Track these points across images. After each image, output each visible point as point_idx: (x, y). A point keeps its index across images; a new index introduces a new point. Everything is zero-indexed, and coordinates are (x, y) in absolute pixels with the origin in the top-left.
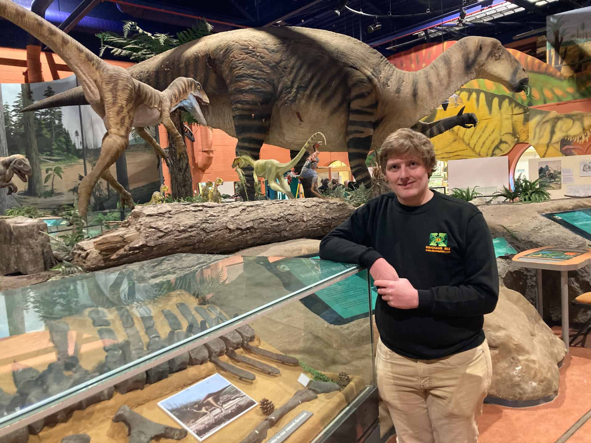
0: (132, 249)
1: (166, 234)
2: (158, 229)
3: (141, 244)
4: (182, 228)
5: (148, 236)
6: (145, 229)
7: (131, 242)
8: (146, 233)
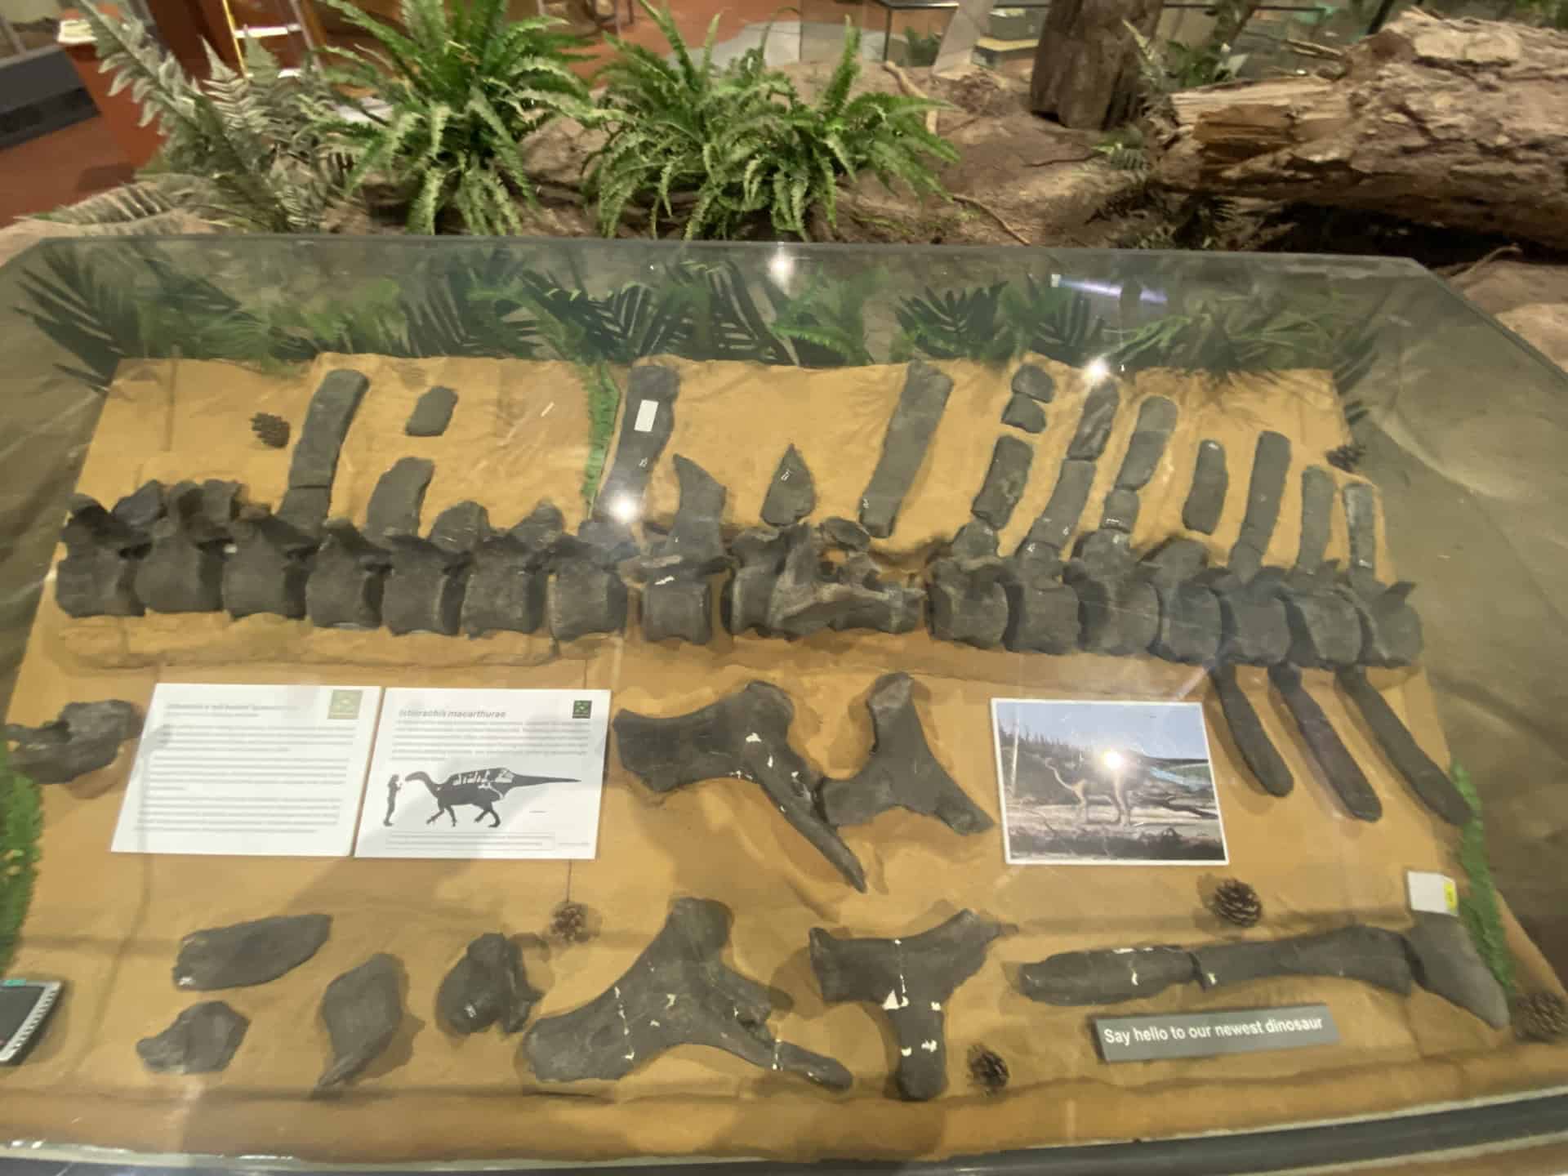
0: (1296, 164)
1: (1436, 145)
2: (1418, 121)
3: (1332, 155)
4: (1502, 140)
5: (1369, 137)
6: (1376, 110)
7: (1309, 140)
8: (1372, 124)
